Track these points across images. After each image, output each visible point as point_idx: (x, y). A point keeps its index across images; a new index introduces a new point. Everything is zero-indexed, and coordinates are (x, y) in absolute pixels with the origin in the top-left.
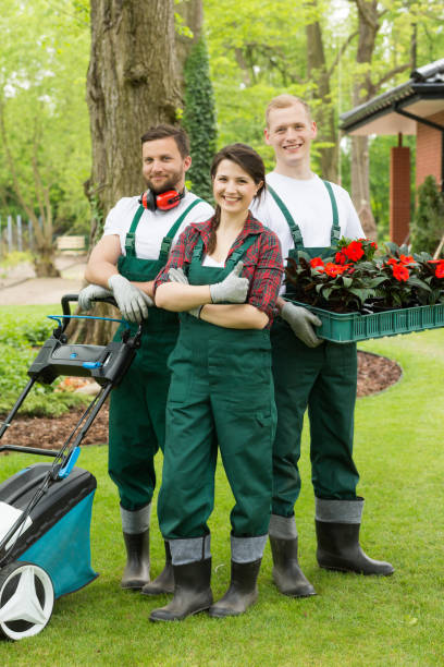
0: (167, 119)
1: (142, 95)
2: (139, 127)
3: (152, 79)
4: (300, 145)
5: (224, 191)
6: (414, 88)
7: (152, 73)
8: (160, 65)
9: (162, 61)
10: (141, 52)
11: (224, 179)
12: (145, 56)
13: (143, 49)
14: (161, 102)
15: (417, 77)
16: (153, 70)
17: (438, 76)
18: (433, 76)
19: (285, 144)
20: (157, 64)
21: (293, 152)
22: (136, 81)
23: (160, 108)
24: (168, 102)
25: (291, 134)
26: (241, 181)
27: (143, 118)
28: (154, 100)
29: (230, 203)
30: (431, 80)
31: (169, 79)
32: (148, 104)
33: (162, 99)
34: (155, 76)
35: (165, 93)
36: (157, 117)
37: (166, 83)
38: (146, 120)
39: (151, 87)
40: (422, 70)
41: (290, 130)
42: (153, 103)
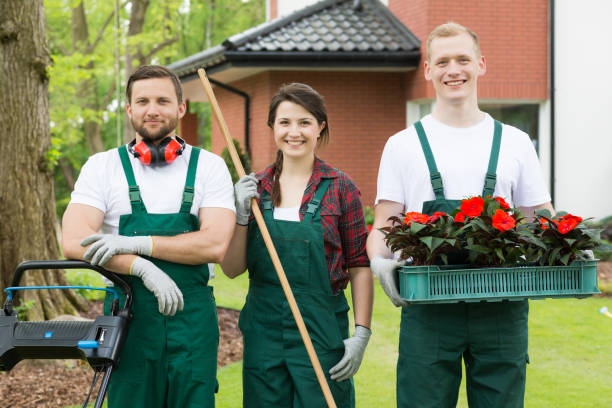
0: (38, 76)
1: (12, 53)
2: (10, 83)
3: (22, 36)
4: (465, 81)
5: (286, 135)
6: (226, 56)
7: (23, 29)
8: (30, 22)
9: (32, 17)
10: (11, 8)
11: (286, 122)
12: (15, 13)
13: (13, 5)
14: (33, 60)
15: (228, 45)
16: (23, 26)
17: (248, 46)
18: (243, 45)
19: (446, 79)
20: (27, 20)
21: (455, 88)
22: (6, 37)
23: (30, 65)
24: (38, 59)
25: (453, 68)
26: (304, 122)
27: (13, 74)
28: (24, 56)
29: (294, 147)
30: (242, 49)
31: (39, 36)
32: (18, 61)
33: (33, 57)
34: (25, 33)
35: (35, 50)
36: (27, 73)
37: (36, 40)
38: (17, 77)
39: (21, 44)
40: (233, 39)
41: (453, 62)
42: (23, 60)
